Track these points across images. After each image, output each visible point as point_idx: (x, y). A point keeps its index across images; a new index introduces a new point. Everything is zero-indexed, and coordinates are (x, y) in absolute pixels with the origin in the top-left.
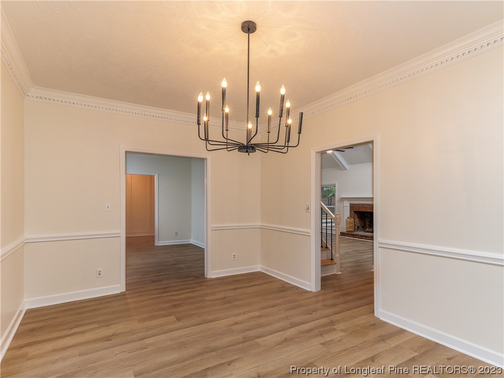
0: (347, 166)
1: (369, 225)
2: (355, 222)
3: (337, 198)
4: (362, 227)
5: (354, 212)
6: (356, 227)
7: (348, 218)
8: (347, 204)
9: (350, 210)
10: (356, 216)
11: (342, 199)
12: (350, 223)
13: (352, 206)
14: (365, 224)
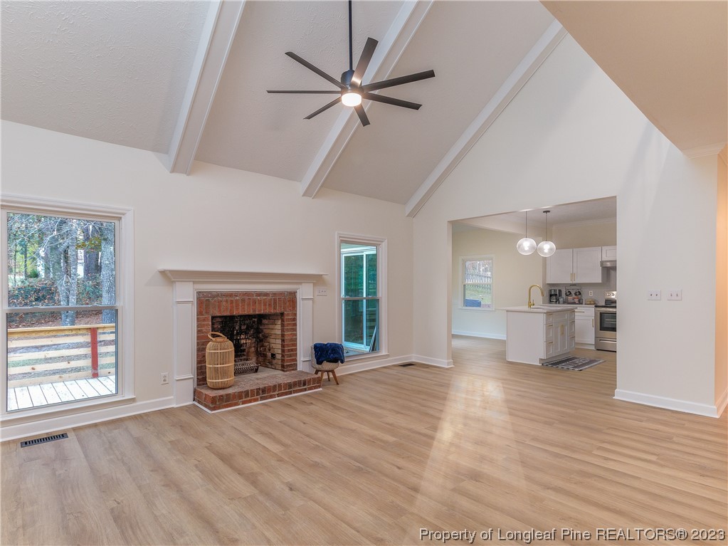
5: (215, 318)
9: (199, 313)
11: (169, 277)
13: (204, 301)
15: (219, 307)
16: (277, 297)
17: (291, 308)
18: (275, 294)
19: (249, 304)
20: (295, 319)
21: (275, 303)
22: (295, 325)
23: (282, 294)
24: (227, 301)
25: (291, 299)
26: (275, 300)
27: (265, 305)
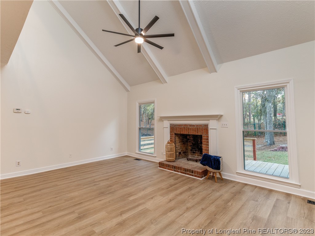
0: (167, 78)
1: (191, 150)
2: (176, 147)
3: (156, 117)
4: (184, 153)
5: (175, 134)
6: (178, 154)
7: (168, 143)
8: (167, 124)
9: (171, 132)
10: (177, 139)
11: (162, 119)
12: (171, 150)
13: (173, 128)
14: (187, 149)
15: (176, 130)
16: (198, 127)
17: (205, 133)
18: (197, 126)
19: (186, 130)
20: (208, 139)
21: (198, 130)
22: (208, 142)
23: (201, 125)
24: (179, 128)
25: (206, 128)
26: (197, 128)
27: (193, 131)
